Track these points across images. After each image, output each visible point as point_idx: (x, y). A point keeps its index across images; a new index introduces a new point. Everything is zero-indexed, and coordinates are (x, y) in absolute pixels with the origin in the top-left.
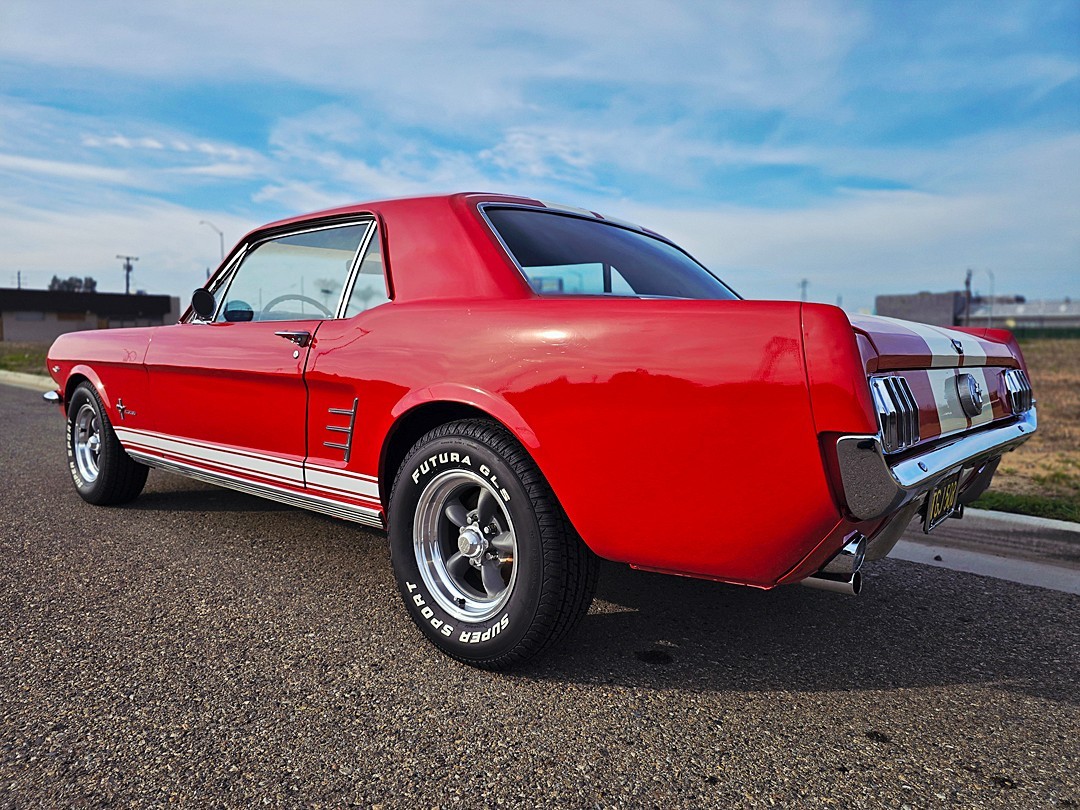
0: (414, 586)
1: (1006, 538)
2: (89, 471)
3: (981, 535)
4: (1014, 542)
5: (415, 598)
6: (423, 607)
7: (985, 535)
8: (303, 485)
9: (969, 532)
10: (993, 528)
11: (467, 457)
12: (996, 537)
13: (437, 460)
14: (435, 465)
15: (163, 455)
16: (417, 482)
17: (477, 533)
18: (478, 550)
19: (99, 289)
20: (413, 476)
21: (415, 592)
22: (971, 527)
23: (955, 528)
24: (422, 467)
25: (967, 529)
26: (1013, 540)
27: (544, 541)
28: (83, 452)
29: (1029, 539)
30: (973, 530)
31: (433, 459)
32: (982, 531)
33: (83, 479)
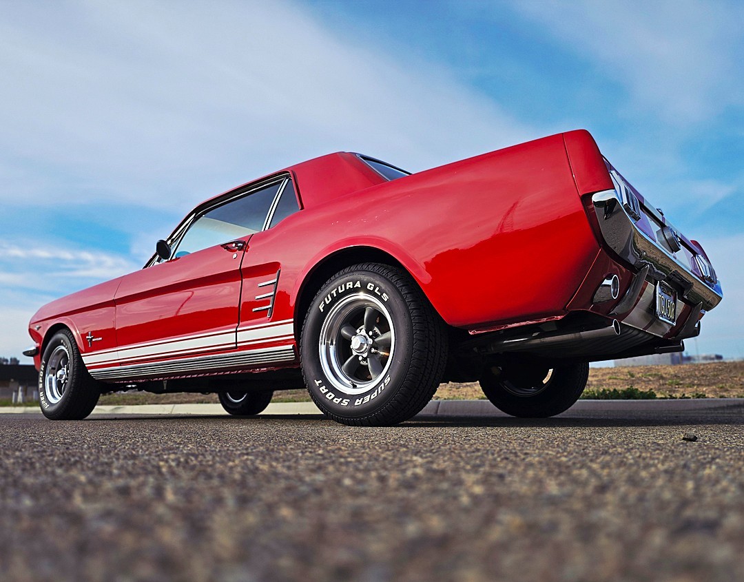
0: (320, 382)
1: (723, 411)
2: (53, 396)
3: (705, 412)
4: (729, 413)
5: (321, 389)
6: (326, 393)
7: (708, 411)
8: (235, 345)
9: (697, 411)
10: (713, 406)
11: (358, 282)
12: (716, 412)
13: (337, 292)
14: (335, 295)
15: (120, 364)
16: (322, 310)
17: (365, 337)
18: (365, 346)
19: (21, 363)
20: (320, 307)
21: (321, 385)
22: (697, 408)
23: (687, 410)
24: (326, 299)
25: (695, 410)
26: (728, 412)
27: (412, 318)
28: (51, 380)
29: (739, 409)
30: (699, 410)
31: (334, 292)
32: (706, 409)
33: (49, 402)
